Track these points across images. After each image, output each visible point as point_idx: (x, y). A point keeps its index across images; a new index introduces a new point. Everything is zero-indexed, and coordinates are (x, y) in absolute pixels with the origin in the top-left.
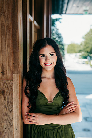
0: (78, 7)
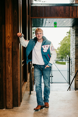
0: (49, 22)
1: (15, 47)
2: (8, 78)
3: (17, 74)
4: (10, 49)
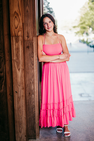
1: (28, 33)
2: (17, 92)
3: (33, 83)
4: (20, 37)
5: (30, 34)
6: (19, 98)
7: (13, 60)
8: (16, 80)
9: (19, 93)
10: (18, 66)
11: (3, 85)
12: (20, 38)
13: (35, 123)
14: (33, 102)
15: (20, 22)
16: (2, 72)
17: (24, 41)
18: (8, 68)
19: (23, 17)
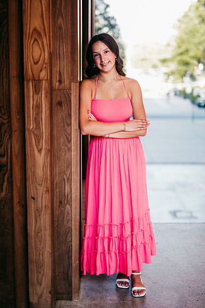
1: (60, 73)
2: (34, 199)
3: (68, 180)
4: (44, 82)
5: (66, 77)
6: (38, 211)
7: (28, 129)
8: (34, 173)
9: (40, 200)
10: (39, 142)
11: (6, 183)
12: (44, 84)
13: (70, 265)
14: (69, 220)
15: (44, 50)
16: (3, 156)
17: (51, 90)
18: (16, 147)
19: (51, 39)
